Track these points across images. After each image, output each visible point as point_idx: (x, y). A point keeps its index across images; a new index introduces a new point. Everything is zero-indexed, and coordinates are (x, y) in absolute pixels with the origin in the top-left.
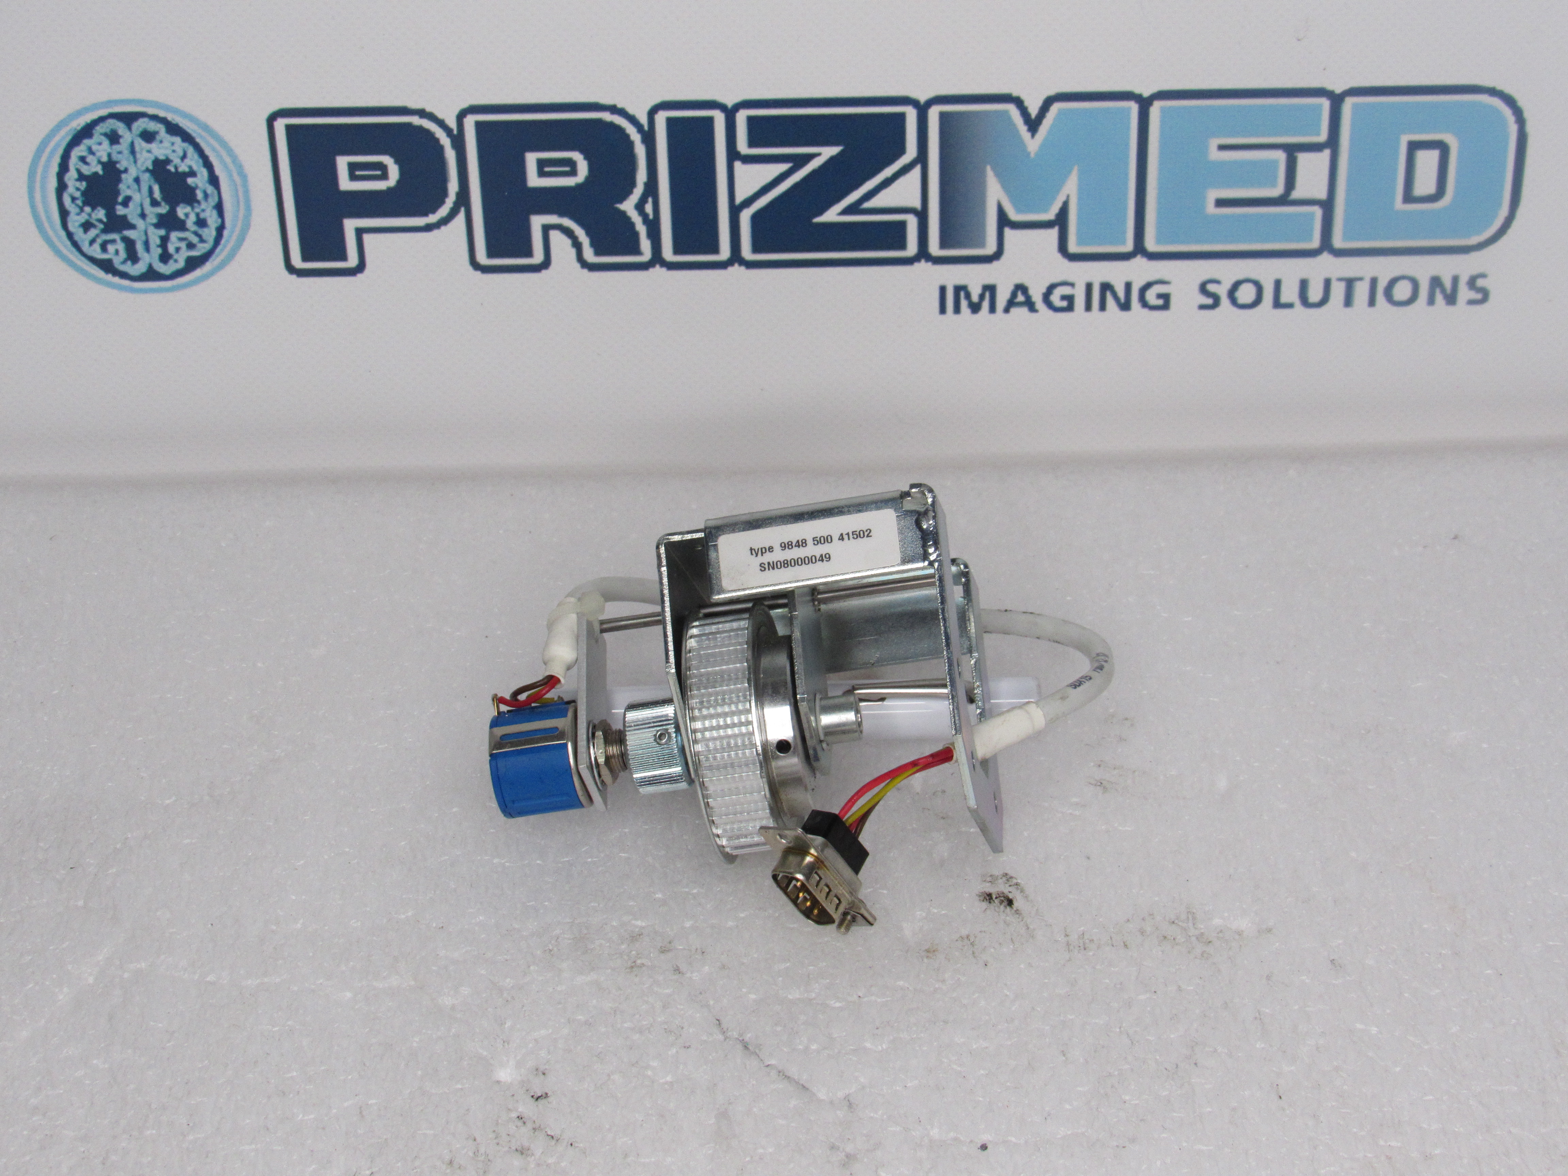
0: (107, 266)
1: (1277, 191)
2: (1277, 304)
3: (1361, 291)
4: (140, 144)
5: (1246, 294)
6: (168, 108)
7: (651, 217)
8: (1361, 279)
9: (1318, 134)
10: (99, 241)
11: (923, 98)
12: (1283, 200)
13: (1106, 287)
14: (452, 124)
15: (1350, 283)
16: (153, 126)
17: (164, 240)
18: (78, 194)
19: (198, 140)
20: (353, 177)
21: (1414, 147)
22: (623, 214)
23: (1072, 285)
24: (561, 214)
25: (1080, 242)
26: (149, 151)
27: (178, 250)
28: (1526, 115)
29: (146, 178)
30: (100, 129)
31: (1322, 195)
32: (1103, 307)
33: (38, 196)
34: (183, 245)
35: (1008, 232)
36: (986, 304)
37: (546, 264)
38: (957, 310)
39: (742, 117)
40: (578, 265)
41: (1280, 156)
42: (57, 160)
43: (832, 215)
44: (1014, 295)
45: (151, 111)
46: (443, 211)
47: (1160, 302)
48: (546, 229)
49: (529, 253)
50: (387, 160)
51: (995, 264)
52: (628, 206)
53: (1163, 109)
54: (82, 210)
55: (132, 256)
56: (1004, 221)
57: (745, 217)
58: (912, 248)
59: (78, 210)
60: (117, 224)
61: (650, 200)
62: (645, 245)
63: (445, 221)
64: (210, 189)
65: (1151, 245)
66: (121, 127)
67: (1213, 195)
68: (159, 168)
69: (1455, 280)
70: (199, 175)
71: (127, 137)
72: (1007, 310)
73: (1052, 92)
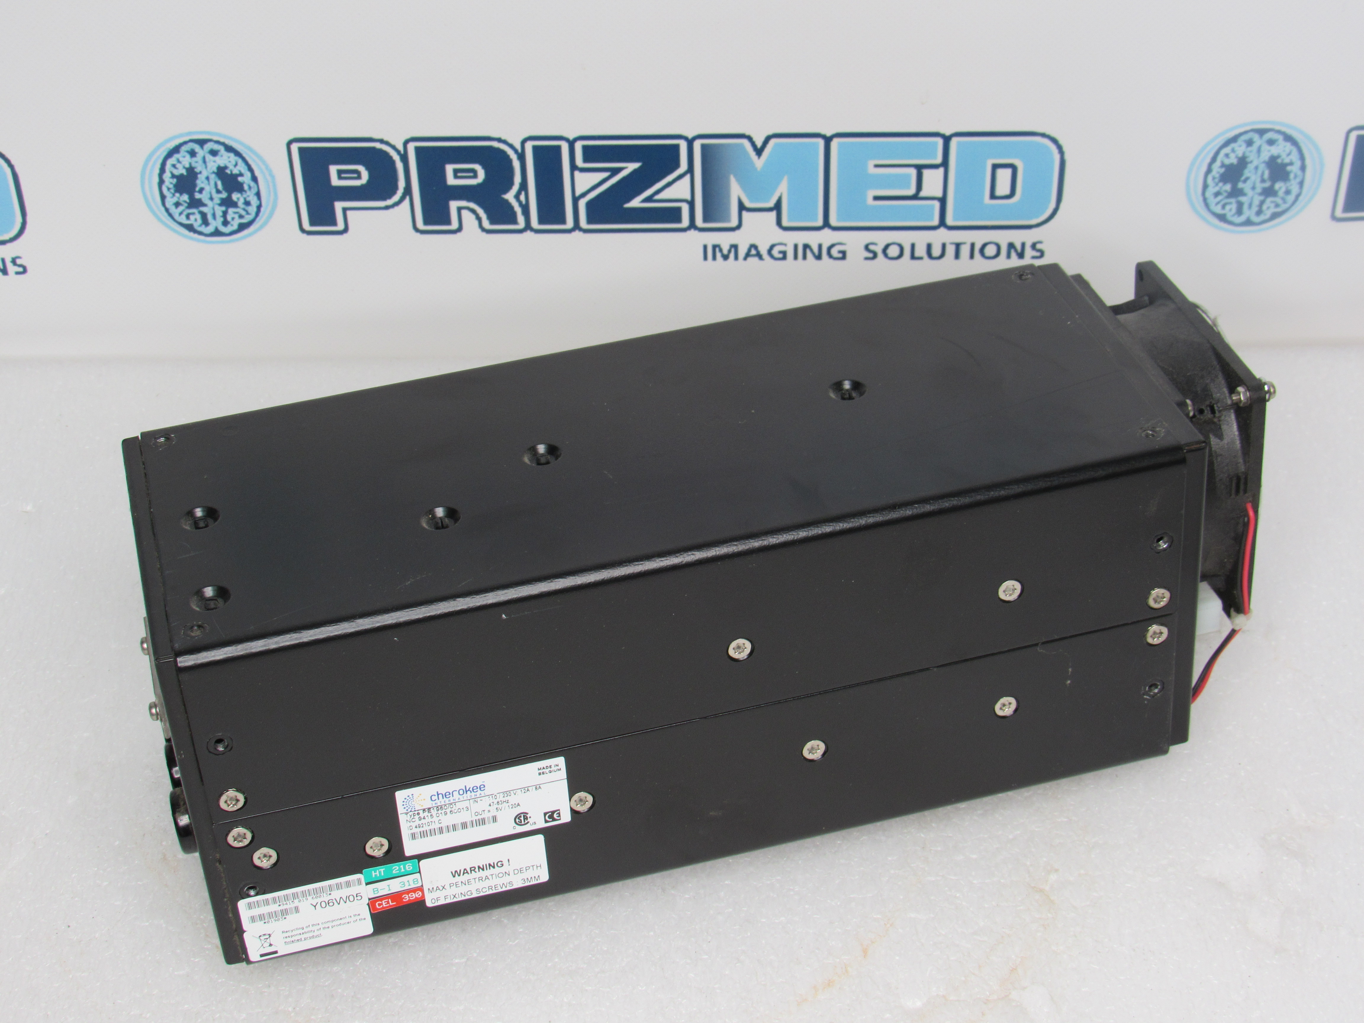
0: (190, 228)
1: (912, 191)
2: (913, 257)
3: (965, 250)
4: (209, 158)
5: (893, 251)
6: (225, 137)
7: (524, 202)
8: (964, 243)
9: (935, 158)
10: (185, 213)
11: (690, 136)
12: (915, 197)
13: (806, 247)
14: (401, 148)
15: (958, 246)
16: (216, 147)
17: (225, 214)
18: (171, 186)
19: (244, 155)
20: (340, 178)
21: (995, 167)
22: (507, 202)
23: (785, 245)
24: (469, 200)
25: (790, 219)
26: (215, 162)
27: (233, 219)
28: (1065, 149)
29: (213, 177)
30: (184, 149)
31: (939, 194)
32: (805, 257)
33: (147, 187)
34: (236, 216)
35: (745, 214)
36: (732, 255)
37: (460, 229)
38: (714, 258)
39: (578, 146)
40: (479, 230)
41: (913, 172)
42: (158, 166)
43: (636, 203)
44: (749, 250)
45: (215, 138)
46: (396, 198)
47: (840, 255)
48: (459, 209)
49: (448, 222)
50: (361, 168)
51: (737, 232)
52: (510, 196)
53: (839, 144)
54: (174, 195)
55: (205, 222)
56: (742, 207)
57: (582, 204)
58: (685, 222)
59: (171, 195)
60: (195, 203)
61: (523, 193)
62: (521, 219)
63: (397, 204)
64: (252, 184)
65: (833, 221)
66: (197, 148)
67: (871, 193)
68: (221, 172)
69: (1023, 245)
70: (245, 175)
71: (201, 152)
72: (745, 259)
73: (770, 132)
